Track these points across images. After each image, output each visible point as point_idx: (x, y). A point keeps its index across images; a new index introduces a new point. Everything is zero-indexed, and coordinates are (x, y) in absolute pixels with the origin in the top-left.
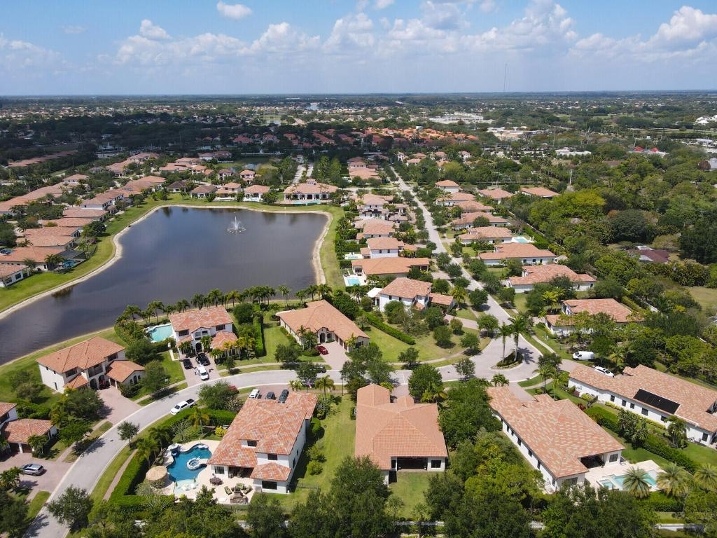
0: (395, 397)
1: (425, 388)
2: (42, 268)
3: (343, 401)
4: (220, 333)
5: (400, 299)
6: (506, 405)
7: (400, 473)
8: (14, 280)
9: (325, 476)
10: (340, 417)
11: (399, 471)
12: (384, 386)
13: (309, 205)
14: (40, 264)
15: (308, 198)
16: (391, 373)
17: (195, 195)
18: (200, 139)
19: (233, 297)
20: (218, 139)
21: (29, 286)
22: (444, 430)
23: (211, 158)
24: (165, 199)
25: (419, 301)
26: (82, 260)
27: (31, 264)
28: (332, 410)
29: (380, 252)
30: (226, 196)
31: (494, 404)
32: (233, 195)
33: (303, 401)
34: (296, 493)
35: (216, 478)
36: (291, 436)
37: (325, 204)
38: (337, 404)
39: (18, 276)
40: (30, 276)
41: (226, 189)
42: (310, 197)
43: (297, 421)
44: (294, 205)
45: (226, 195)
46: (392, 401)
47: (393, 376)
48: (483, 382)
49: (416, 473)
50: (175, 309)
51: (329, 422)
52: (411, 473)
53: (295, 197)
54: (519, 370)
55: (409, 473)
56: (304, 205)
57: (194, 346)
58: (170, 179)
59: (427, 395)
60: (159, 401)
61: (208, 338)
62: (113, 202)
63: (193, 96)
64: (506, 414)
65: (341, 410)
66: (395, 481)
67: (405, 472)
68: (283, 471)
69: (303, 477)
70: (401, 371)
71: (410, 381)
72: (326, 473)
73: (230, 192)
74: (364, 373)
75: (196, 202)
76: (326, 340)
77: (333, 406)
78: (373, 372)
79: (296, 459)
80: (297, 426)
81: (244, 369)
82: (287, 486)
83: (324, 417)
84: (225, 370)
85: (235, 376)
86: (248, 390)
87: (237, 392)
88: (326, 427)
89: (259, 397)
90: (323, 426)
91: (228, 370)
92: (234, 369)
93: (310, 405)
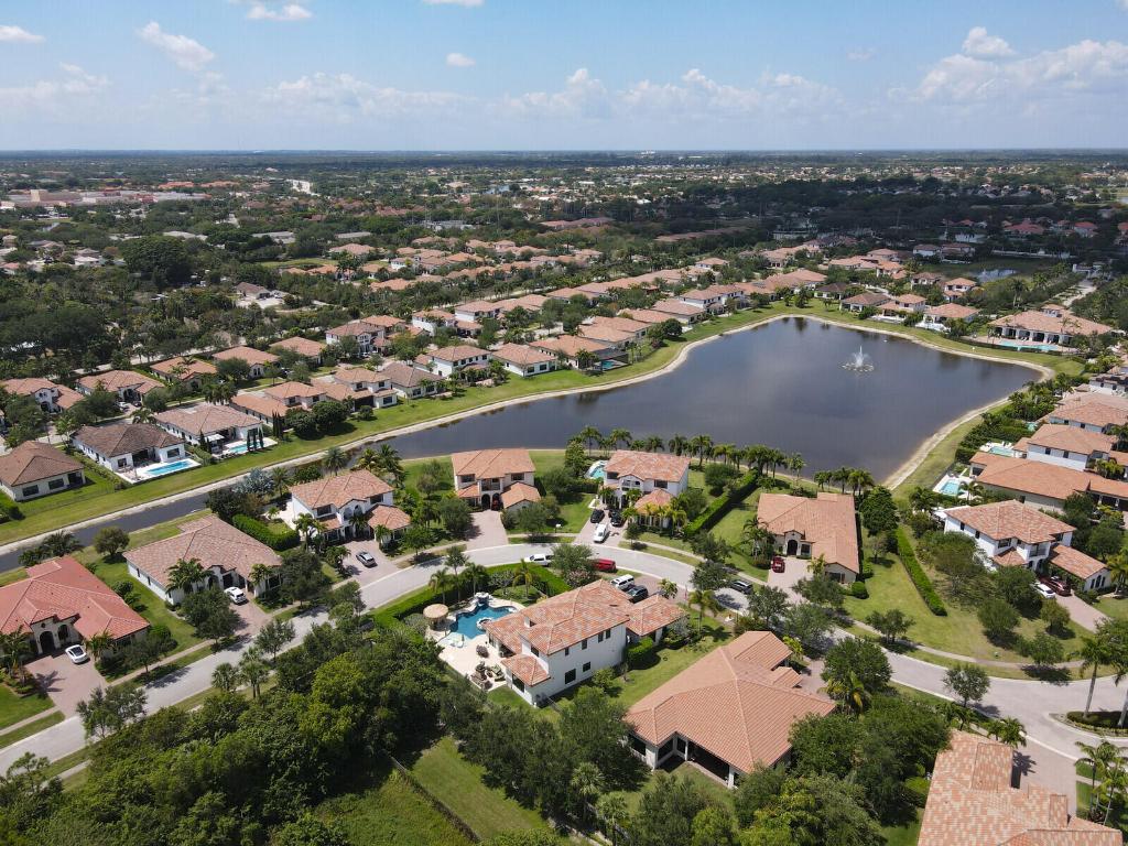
2: (573, 363)
4: (656, 491)
5: (978, 534)
7: (688, 765)
8: (537, 370)
10: (701, 659)
11: (690, 762)
13: (1023, 350)
14: (572, 358)
15: (1034, 340)
17: (847, 306)
18: (951, 223)
19: (723, 453)
20: (984, 224)
21: (546, 381)
23: (931, 254)
24: (801, 305)
25: (1019, 550)
26: (623, 364)
27: (562, 355)
28: (700, 644)
29: (1048, 452)
30: (893, 315)
32: (902, 314)
34: (542, 711)
35: (485, 649)
37: (1058, 354)
38: (715, 641)
39: (543, 367)
40: (558, 370)
41: (897, 303)
42: (1040, 337)
44: (993, 346)
45: (894, 313)
50: (642, 446)
51: (678, 657)
53: (1011, 334)
56: (1014, 349)
57: (620, 497)
58: (833, 277)
60: (530, 545)
61: (638, 492)
62: (724, 300)
63: (1024, 151)
65: (713, 650)
68: (536, 674)
73: (900, 308)
75: (844, 318)
76: (798, 553)
77: (709, 639)
79: (581, 675)
80: (594, 630)
81: (655, 548)
82: (538, 696)
83: (675, 647)
84: (630, 541)
85: (636, 552)
86: (625, 573)
87: (615, 571)
88: (666, 659)
89: (627, 587)
90: (662, 657)
91: (634, 541)
92: (641, 542)
93: (659, 619)
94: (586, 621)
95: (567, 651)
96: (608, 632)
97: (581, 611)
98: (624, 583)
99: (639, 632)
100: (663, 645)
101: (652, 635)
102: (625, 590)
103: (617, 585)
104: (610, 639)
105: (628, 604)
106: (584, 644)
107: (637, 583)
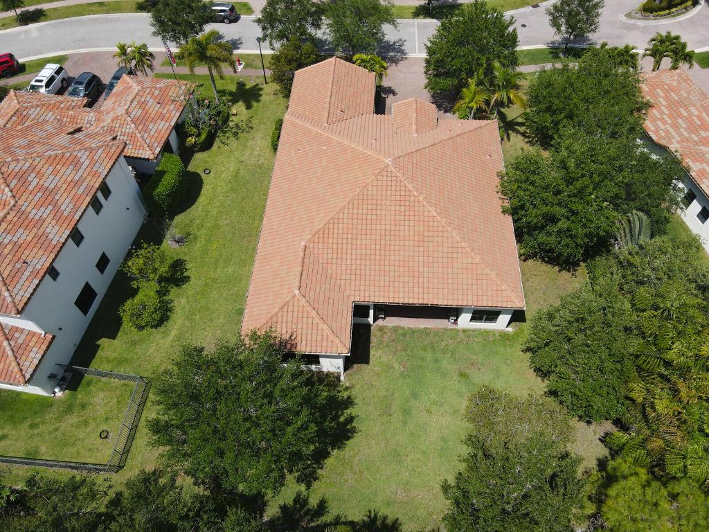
0: (390, 91)
1: (470, 73)
3: (263, 98)
6: (692, 128)
7: (381, 329)
9: (174, 332)
10: (250, 143)
11: (380, 322)
12: (364, 63)
16: (386, 28)
22: (515, 212)
28: (233, 122)
31: (657, 125)
33: (142, 105)
34: (80, 395)
36: (41, 240)
38: (249, 107)
43: (76, 184)
46: (380, 107)
47: (389, 33)
48: (626, 57)
49: (426, 332)
51: (220, 158)
52: (413, 331)
54: (691, 20)
55: (405, 333)
59: (472, 94)
64: (695, 160)
65: (255, 123)
66: (365, 360)
67: (396, 329)
69: (113, 337)
70: (411, 21)
71: (431, 52)
72: (179, 322)
74: (317, 26)
77: (239, 109)
78: (338, 27)
79: (101, 284)
80: (76, 200)
81: (56, 9)
82: (52, 377)
83: (207, 145)
84: (11, 14)
85: (33, 27)
86: (41, 64)
87: (21, 69)
88: (208, 171)
89: (62, 85)
90: (200, 171)
91: (19, 11)
92: (32, 8)
93: (161, 117)
94: (49, 195)
95: (53, 272)
96: (105, 190)
97: (22, 177)
98: (52, 80)
99: (147, 154)
100: (187, 154)
101: (167, 148)
102: (60, 92)
103: (43, 90)
104: (111, 197)
105: (90, 115)
106: (76, 236)
107: (72, 71)
